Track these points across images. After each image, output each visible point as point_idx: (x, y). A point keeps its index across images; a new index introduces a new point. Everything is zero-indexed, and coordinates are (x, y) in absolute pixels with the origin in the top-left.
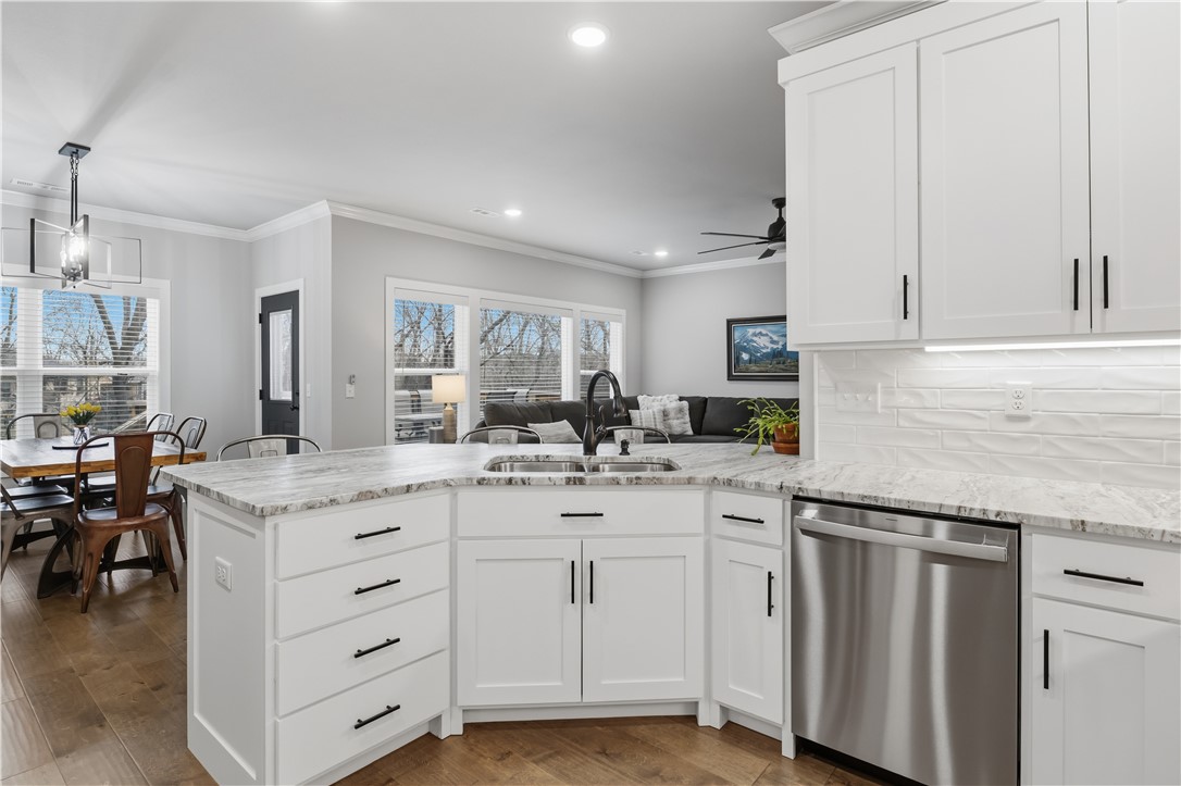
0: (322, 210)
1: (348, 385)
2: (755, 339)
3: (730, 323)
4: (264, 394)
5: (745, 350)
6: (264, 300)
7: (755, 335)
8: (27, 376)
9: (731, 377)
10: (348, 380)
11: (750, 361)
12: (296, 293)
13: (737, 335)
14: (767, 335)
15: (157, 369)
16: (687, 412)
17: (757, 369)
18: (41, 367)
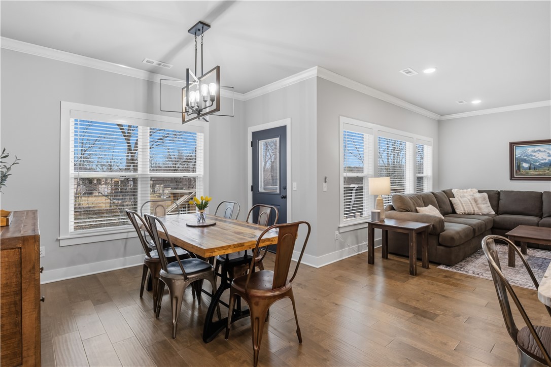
0: (311, 73)
1: (324, 183)
2: (534, 154)
3: (512, 145)
4: (254, 188)
5: (525, 161)
6: (255, 134)
7: (534, 151)
8: (144, 178)
9: (512, 178)
10: (324, 180)
11: (530, 168)
12: (285, 127)
13: (518, 152)
14: (545, 151)
15: (202, 174)
16: (488, 200)
17: (537, 173)
18: (149, 173)
